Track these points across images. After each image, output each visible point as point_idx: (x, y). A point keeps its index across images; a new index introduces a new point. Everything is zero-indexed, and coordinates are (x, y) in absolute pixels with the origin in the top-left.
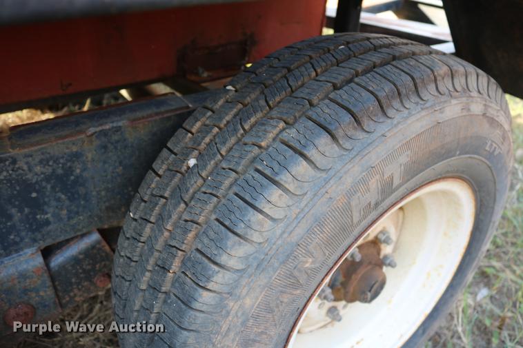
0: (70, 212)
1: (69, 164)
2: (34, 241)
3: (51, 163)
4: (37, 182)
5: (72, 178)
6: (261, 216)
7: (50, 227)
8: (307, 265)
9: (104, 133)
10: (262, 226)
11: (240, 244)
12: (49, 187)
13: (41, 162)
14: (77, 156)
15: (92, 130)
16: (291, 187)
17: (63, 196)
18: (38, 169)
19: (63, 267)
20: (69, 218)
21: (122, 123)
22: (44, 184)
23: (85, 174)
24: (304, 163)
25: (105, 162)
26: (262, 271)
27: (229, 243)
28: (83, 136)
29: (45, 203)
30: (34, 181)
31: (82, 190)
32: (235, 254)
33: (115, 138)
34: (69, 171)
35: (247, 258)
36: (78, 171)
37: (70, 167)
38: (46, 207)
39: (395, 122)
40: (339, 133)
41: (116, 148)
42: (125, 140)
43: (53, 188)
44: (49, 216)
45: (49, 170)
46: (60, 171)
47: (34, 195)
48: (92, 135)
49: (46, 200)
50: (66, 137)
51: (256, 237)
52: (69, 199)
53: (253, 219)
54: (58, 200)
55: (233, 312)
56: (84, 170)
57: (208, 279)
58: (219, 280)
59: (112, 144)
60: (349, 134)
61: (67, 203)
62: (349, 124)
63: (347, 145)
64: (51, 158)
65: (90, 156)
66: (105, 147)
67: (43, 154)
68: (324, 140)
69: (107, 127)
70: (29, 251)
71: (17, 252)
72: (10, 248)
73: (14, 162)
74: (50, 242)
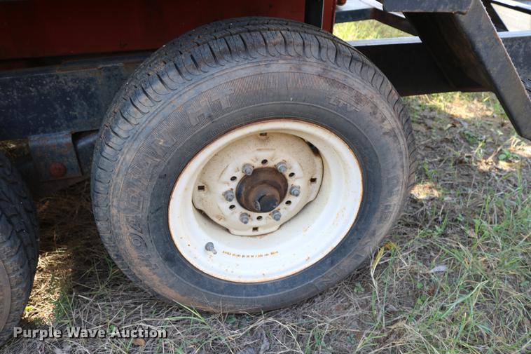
0: (88, 113)
1: (88, 84)
2: (68, 127)
3: (77, 82)
4: (70, 92)
5: (90, 93)
6: (135, 109)
7: (77, 121)
8: (160, 143)
9: (109, 69)
10: (136, 115)
11: (125, 123)
12: (76, 96)
13: (72, 80)
14: (92, 80)
15: (101, 66)
16: (152, 96)
17: (85, 103)
18: (70, 84)
19: (84, 147)
20: (89, 118)
21: (119, 64)
22: (74, 93)
23: (98, 92)
24: (161, 83)
25: (109, 87)
26: (135, 140)
27: (120, 121)
28: (96, 69)
29: (74, 105)
30: (68, 90)
31: (96, 102)
32: (122, 128)
33: (115, 72)
34: (88, 88)
35: (128, 131)
36: (93, 89)
37: (88, 86)
38: (74, 108)
39: (224, 68)
40: (183, 70)
41: (116, 79)
42: (121, 75)
43: (79, 97)
44: (76, 113)
45: (76, 86)
46: (83, 88)
47: (68, 99)
48: (101, 69)
49: (75, 103)
50: (86, 68)
51: (133, 121)
52: (88, 105)
53: (131, 110)
54: (82, 105)
55: (121, 161)
56: (96, 89)
57: (109, 140)
58: (114, 141)
59: (113, 76)
60: (190, 71)
61: (87, 108)
62: (190, 65)
63: (189, 77)
64: (78, 78)
65: (100, 81)
66: (109, 78)
67: (73, 76)
68: (173, 73)
69: (109, 66)
70: (65, 132)
71: (59, 131)
72: (56, 129)
73: (58, 78)
74: (77, 130)
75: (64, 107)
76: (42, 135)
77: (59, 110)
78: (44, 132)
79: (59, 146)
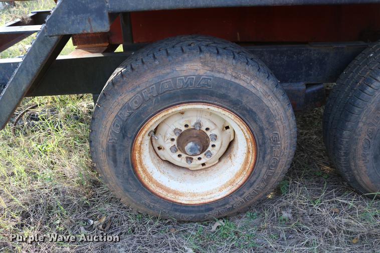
0: (318, 73)
1: (325, 56)
2: (305, 80)
3: (320, 54)
5: (324, 61)
7: (311, 77)
9: (338, 48)
13: (317, 53)
14: (328, 54)
15: (335, 46)
17: (319, 67)
20: (318, 76)
21: (345, 46)
22: (315, 61)
23: (328, 61)
28: (332, 48)
30: (313, 59)
33: (341, 51)
34: (324, 59)
38: (312, 69)
42: (344, 52)
43: (317, 63)
44: (312, 73)
45: (318, 57)
46: (321, 58)
47: (311, 64)
48: (334, 48)
49: (314, 67)
50: (327, 47)
54: (317, 68)
61: (319, 70)
64: (321, 52)
65: (331, 55)
66: (337, 53)
67: (319, 51)
70: (302, 83)
71: (299, 82)
72: (298, 80)
73: (310, 51)
74: (309, 82)
75: (307, 68)
76: (290, 83)
77: (304, 69)
78: (291, 82)
79: (299, 91)
